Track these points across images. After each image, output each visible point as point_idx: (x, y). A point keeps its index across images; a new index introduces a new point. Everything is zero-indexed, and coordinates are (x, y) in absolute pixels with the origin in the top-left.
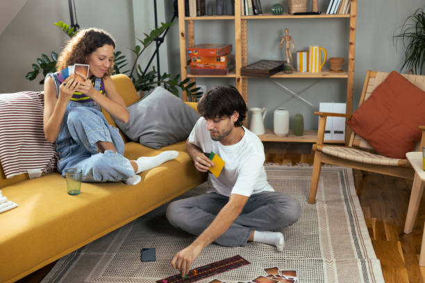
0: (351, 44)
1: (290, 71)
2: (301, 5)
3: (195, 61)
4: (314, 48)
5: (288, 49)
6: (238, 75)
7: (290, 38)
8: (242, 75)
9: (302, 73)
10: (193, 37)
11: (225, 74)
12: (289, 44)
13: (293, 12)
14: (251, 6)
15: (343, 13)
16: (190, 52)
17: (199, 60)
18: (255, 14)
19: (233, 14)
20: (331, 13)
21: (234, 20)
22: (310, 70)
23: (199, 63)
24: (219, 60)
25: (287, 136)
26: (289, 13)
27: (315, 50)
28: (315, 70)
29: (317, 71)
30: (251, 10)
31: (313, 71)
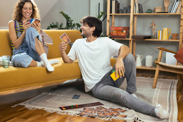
0: (181, 26)
1: (153, 38)
2: (160, 10)
3: (113, 32)
4: (165, 28)
5: (154, 29)
6: (130, 39)
7: (155, 25)
8: (132, 39)
9: (160, 39)
10: (114, 24)
11: (125, 38)
12: (154, 27)
13: (156, 12)
14: (138, 10)
15: (178, 13)
16: (111, 28)
17: (114, 32)
18: (139, 13)
19: (130, 13)
20: (173, 13)
21: (130, 15)
22: (163, 38)
23: (114, 33)
24: (123, 32)
25: (151, 67)
26: (154, 13)
27: (165, 29)
28: (165, 38)
29: (166, 39)
30: (138, 11)
31: (164, 39)
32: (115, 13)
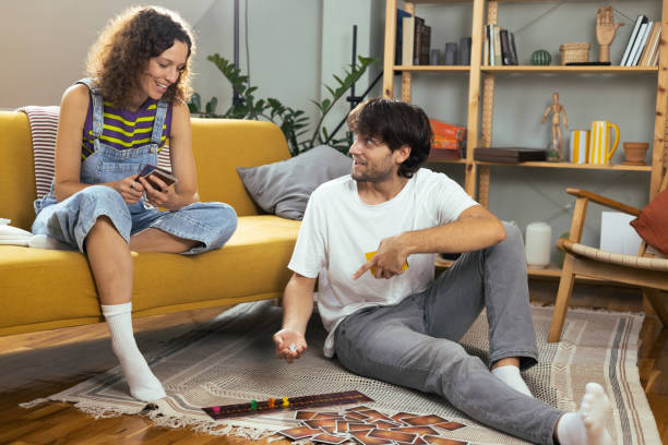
0: (659, 114)
1: (555, 159)
2: (580, 52)
4: (598, 123)
5: (557, 125)
6: (469, 159)
7: (561, 108)
8: (475, 159)
9: (579, 162)
12: (559, 118)
13: (566, 61)
14: (499, 53)
15: (647, 65)
18: (504, 64)
19: (469, 64)
20: (629, 64)
21: (468, 71)
22: (590, 160)
25: (546, 267)
26: (559, 63)
27: (600, 127)
28: (599, 159)
29: (602, 162)
30: (500, 59)
31: (596, 161)
32: (414, 64)
